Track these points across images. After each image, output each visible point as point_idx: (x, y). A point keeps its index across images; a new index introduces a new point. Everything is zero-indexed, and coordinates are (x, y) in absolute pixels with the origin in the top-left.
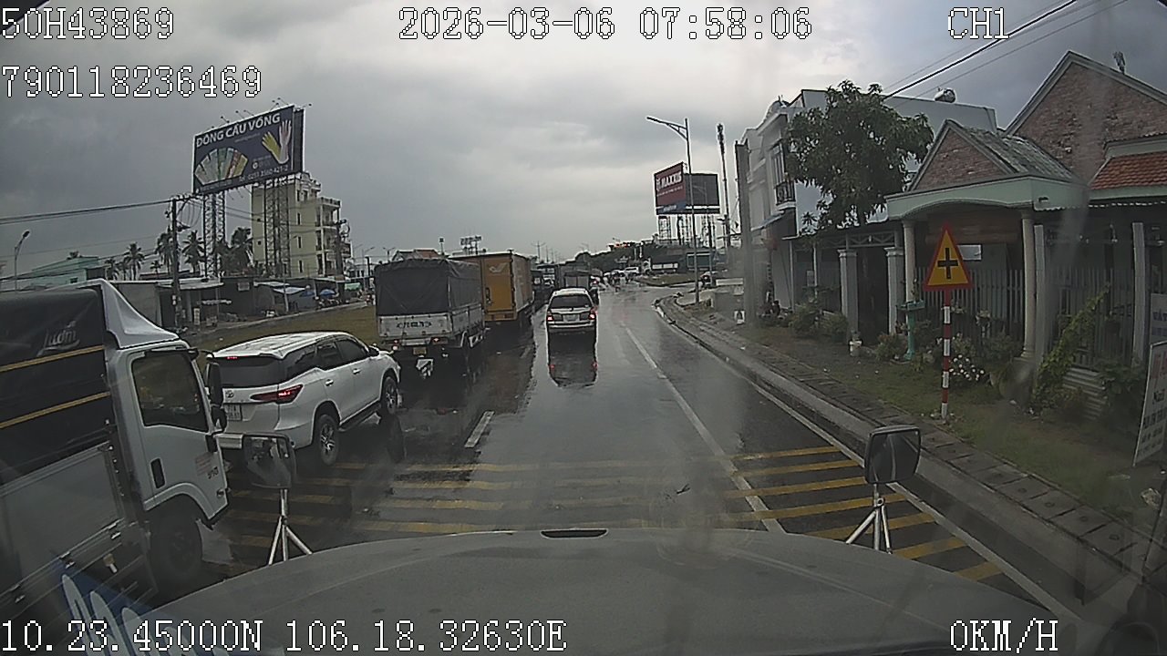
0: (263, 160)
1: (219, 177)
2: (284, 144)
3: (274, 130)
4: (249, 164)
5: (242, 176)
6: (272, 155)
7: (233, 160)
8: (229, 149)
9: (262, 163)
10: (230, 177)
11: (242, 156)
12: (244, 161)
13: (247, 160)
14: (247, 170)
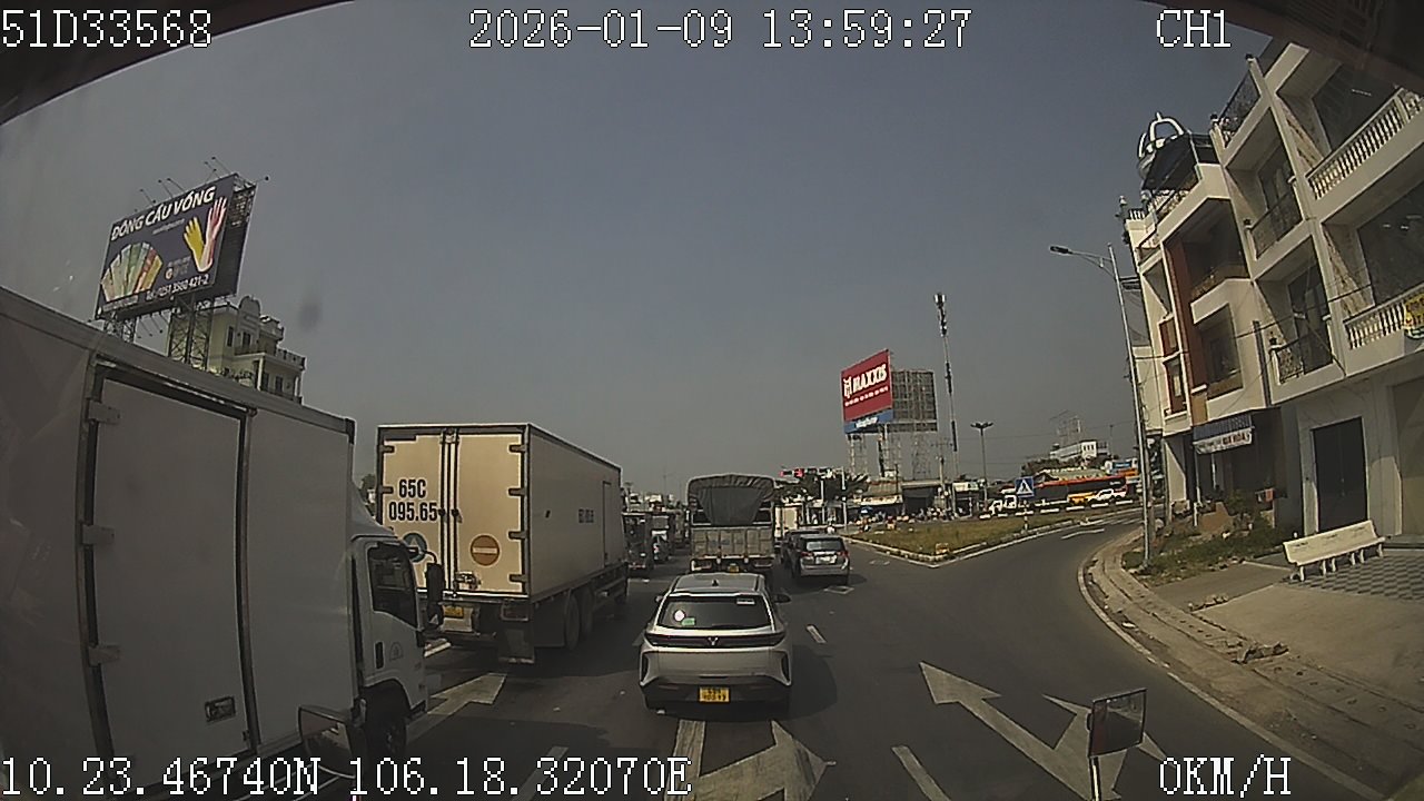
0: (180, 265)
1: (125, 292)
2: (210, 236)
3: (201, 212)
4: (163, 270)
5: (151, 290)
6: (193, 258)
7: (145, 261)
8: (145, 245)
9: (177, 271)
10: (137, 291)
11: (157, 257)
12: (157, 265)
13: (160, 263)
14: (160, 280)
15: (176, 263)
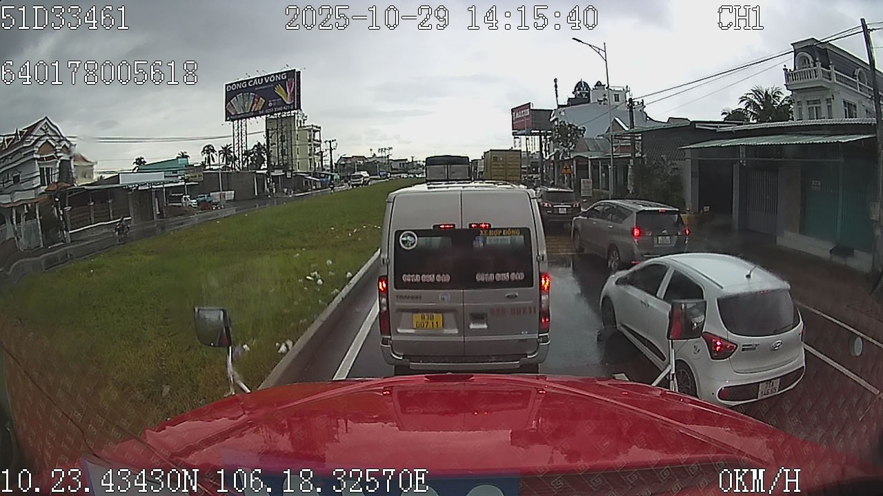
0: (276, 102)
4: (266, 103)
6: (282, 99)
7: (254, 100)
8: (251, 94)
11: (261, 98)
12: (262, 101)
13: (264, 101)
14: (265, 106)
15: (273, 100)
